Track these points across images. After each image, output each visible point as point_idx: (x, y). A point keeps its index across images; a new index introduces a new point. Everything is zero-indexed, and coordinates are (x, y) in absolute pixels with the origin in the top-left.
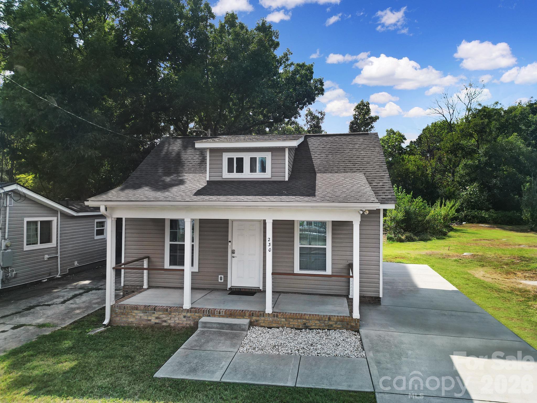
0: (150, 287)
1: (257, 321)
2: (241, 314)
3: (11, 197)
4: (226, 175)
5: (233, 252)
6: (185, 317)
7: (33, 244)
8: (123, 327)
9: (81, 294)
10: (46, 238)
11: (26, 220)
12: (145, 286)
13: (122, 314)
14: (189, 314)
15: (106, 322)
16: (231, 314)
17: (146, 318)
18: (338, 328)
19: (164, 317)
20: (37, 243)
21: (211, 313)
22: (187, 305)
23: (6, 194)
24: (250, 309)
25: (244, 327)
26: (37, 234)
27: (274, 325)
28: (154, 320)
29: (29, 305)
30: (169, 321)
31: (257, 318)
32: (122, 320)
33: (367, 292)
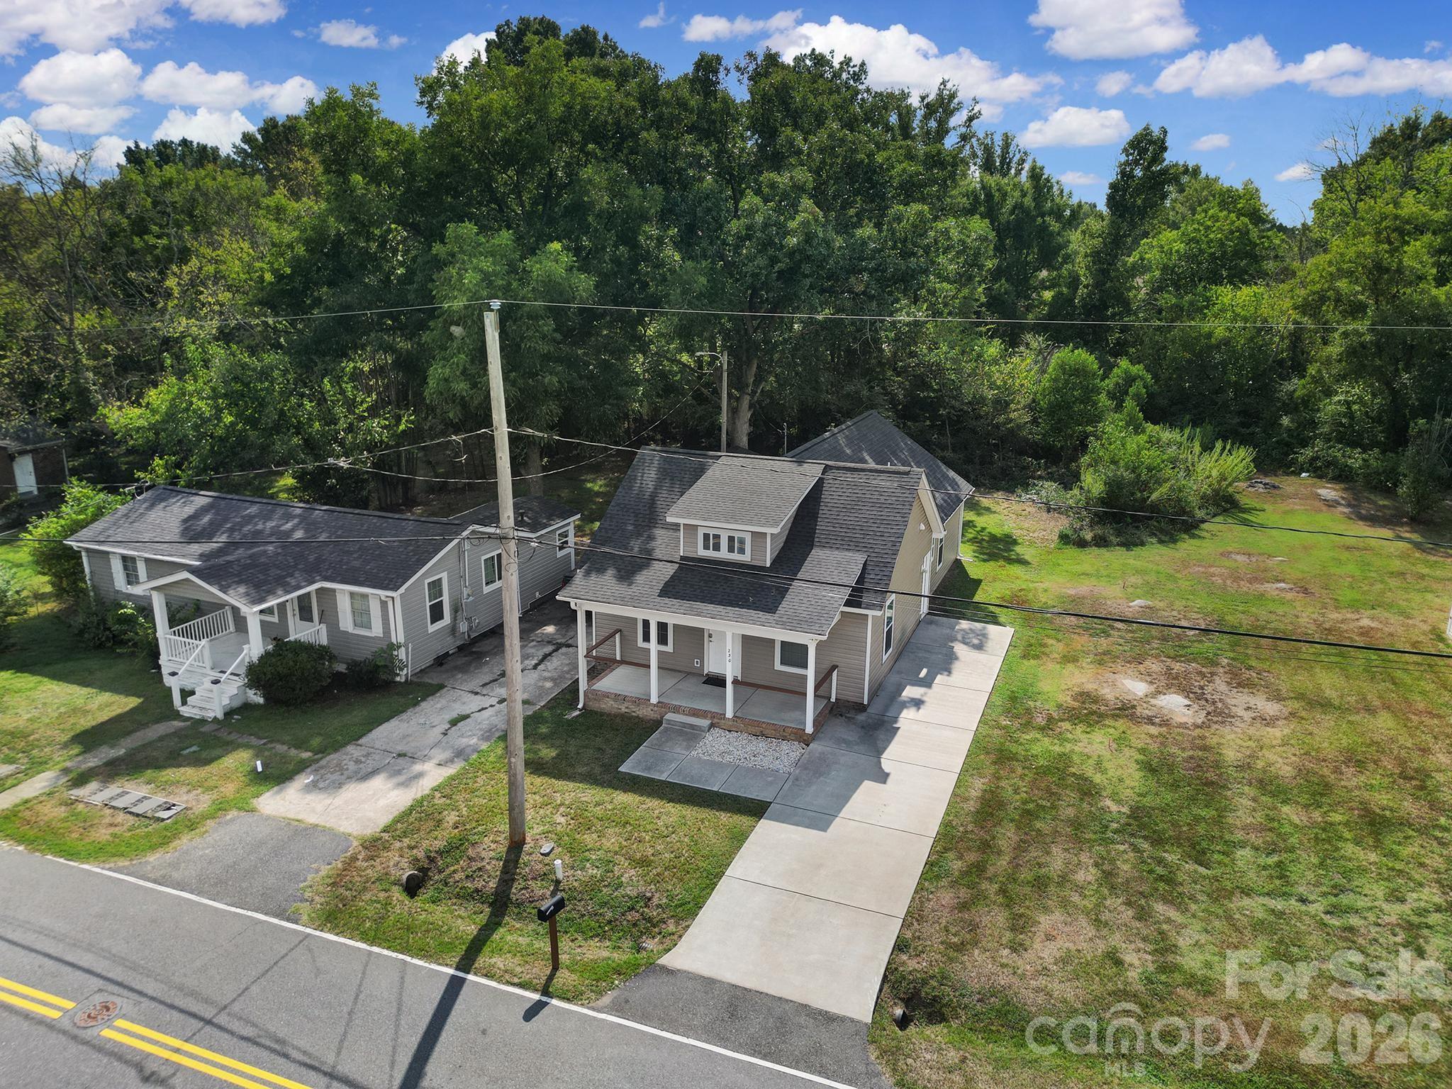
1: (719, 722)
2: (704, 715)
3: (468, 540)
4: (702, 553)
5: (710, 636)
7: (492, 582)
8: (595, 712)
9: (550, 655)
11: (483, 557)
13: (595, 699)
14: (657, 709)
15: (581, 706)
16: (695, 713)
17: (616, 706)
18: (792, 741)
19: (633, 708)
20: (495, 581)
21: (676, 710)
22: (655, 697)
23: (465, 538)
24: (713, 709)
25: (703, 729)
26: (494, 570)
27: (734, 730)
28: (624, 710)
29: (501, 667)
30: (638, 713)
32: (594, 706)
33: (850, 696)
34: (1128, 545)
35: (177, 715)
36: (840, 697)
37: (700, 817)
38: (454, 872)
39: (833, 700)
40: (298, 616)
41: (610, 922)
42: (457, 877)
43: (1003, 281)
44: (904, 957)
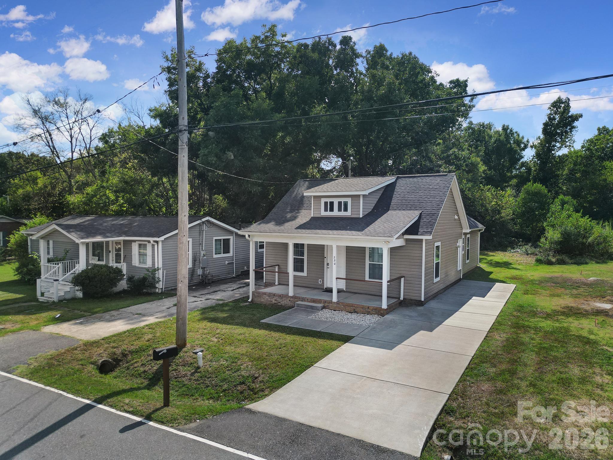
0: (279, 284)
1: (328, 306)
2: (319, 301)
3: (206, 224)
4: (323, 213)
5: (328, 264)
6: (289, 301)
7: (219, 254)
8: (258, 304)
9: (244, 287)
10: (227, 250)
11: (215, 238)
12: (277, 283)
13: (258, 296)
14: (292, 299)
15: (250, 300)
16: (314, 301)
17: (270, 300)
18: (373, 314)
19: (279, 300)
20: (221, 253)
21: (303, 299)
22: (291, 294)
23: (203, 223)
24: (325, 299)
25: (318, 308)
26: (221, 247)
27: (337, 309)
28: (274, 302)
29: (215, 290)
30: (282, 303)
31: (328, 304)
32: (257, 300)
33: (413, 296)
34: (579, 264)
35: (37, 300)
36: (407, 297)
37: (304, 341)
38: (136, 362)
39: (402, 298)
40: (114, 261)
41: (224, 391)
42: (136, 365)
43: (492, 170)
44: (452, 419)
